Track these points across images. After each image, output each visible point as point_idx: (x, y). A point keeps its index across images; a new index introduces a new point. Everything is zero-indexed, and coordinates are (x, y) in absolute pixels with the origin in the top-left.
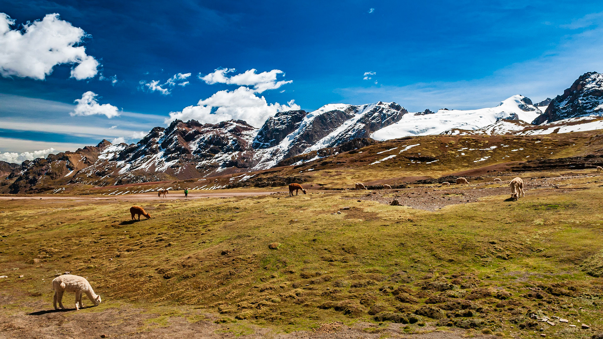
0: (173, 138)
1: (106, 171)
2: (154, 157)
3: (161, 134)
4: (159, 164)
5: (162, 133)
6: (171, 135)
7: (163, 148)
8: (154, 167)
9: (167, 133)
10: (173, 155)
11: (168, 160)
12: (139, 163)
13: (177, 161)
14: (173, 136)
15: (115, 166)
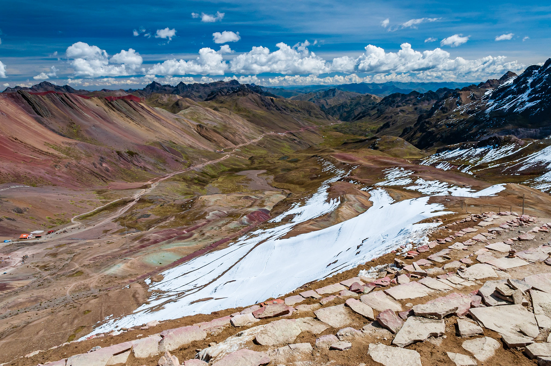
0: (543, 77)
1: (476, 110)
2: (519, 97)
3: (535, 72)
4: (519, 105)
5: (537, 71)
6: (543, 73)
7: (531, 88)
8: (514, 107)
9: (539, 72)
10: (537, 95)
11: (529, 101)
12: (503, 103)
13: (539, 101)
14: (545, 75)
15: (485, 105)
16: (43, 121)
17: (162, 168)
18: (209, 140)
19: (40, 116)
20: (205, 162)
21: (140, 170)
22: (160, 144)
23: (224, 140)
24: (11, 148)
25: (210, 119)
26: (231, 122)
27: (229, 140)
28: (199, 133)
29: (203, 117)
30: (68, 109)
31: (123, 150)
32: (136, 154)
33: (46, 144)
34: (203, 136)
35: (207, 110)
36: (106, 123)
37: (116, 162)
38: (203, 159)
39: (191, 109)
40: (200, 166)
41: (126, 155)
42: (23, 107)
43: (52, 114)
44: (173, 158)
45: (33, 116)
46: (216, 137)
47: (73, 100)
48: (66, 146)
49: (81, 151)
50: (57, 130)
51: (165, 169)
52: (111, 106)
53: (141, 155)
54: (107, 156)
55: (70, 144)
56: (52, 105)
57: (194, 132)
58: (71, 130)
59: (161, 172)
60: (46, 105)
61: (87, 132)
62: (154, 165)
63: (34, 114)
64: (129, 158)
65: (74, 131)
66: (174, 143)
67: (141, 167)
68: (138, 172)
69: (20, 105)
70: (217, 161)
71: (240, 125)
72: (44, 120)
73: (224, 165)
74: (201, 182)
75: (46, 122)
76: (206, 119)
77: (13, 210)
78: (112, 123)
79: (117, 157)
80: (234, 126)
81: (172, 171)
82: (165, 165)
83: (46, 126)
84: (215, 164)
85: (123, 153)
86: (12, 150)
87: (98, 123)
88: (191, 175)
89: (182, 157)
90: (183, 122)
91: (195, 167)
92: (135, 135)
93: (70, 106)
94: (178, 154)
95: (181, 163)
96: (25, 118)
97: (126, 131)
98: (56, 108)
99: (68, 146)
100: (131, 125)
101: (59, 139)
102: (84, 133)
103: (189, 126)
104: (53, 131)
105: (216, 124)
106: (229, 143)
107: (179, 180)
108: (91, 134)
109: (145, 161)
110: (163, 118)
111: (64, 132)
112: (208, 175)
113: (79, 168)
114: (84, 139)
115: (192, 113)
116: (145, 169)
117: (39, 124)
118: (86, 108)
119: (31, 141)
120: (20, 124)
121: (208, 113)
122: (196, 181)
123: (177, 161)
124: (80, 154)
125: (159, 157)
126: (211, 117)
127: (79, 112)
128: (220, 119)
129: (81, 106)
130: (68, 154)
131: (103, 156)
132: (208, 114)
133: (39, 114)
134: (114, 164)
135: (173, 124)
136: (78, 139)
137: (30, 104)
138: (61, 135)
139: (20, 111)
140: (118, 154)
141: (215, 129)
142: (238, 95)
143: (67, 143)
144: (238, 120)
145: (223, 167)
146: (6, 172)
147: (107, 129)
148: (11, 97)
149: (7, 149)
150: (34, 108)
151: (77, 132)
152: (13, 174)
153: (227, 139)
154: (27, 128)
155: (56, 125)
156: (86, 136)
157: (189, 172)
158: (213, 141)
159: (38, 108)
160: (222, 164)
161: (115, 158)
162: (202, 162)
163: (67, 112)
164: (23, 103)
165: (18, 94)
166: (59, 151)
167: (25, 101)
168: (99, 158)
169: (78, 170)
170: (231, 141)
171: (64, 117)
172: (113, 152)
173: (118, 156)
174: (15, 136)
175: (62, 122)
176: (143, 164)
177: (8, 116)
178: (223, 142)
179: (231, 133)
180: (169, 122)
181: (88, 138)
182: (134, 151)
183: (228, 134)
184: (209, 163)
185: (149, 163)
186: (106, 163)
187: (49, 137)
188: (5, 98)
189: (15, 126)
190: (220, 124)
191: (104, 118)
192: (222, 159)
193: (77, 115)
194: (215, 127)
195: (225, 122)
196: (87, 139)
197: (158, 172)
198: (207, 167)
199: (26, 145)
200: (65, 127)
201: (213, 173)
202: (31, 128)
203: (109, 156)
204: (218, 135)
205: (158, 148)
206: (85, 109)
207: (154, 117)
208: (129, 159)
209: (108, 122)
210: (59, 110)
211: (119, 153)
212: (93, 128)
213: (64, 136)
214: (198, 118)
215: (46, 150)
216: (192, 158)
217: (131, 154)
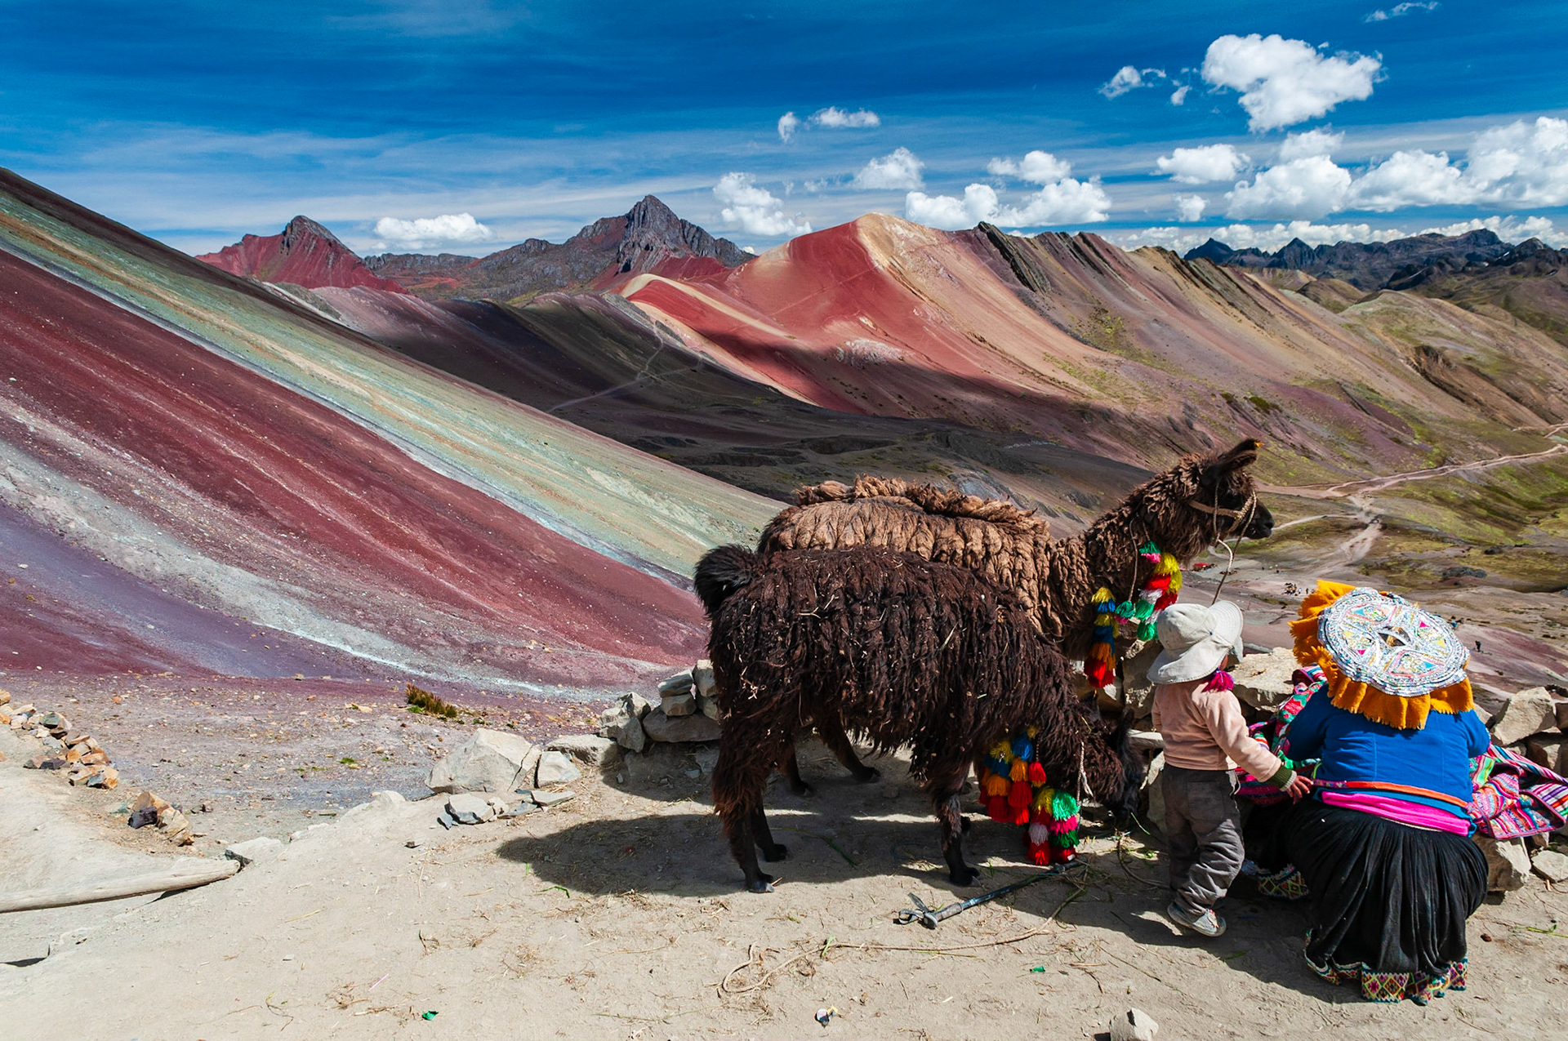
16: (1034, 300)
17: (1358, 457)
18: (1457, 397)
19: (1027, 289)
20: (1491, 457)
21: (1292, 453)
22: (1340, 387)
23: (1506, 402)
24: (976, 360)
25: (1451, 335)
26: (1524, 350)
27: (1525, 405)
28: (1424, 374)
29: (1424, 327)
30: (1089, 272)
31: (1241, 395)
32: (1276, 407)
33: (1047, 358)
34: (1439, 384)
35: (1439, 307)
36: (1182, 316)
37: (1224, 423)
38: (1481, 447)
39: (1385, 302)
40: (1475, 466)
41: (1249, 407)
42: (991, 265)
43: (1053, 284)
44: (1383, 433)
45: (1013, 286)
46: (1478, 388)
47: (1100, 251)
48: (1094, 366)
49: (1131, 382)
50: (1066, 326)
51: (1366, 463)
52: (1187, 271)
53: (1287, 411)
54: (1201, 403)
55: (1104, 363)
56: (1052, 261)
57: (1407, 369)
58: (1101, 328)
59: (1356, 469)
60: (1040, 262)
61: (1141, 335)
62: (1330, 444)
63: (1014, 282)
64: (1258, 417)
65: (1108, 331)
66: (1372, 390)
67: (1293, 446)
68: (1291, 459)
69: (983, 259)
70: (1531, 459)
71: (1556, 361)
72: (1036, 297)
73: (1558, 474)
74: (1498, 514)
75: (1041, 304)
76: (1437, 334)
77: (1070, 496)
78: (1197, 317)
79: (1226, 408)
80: (1536, 363)
81: (1390, 470)
82: (1363, 449)
83: (1042, 314)
84: (1524, 465)
85: (1240, 400)
86: (979, 366)
87: (1163, 315)
88: (1459, 489)
89: (1409, 431)
90: (1370, 336)
91: (1462, 467)
92: (1262, 356)
93: (1095, 267)
94: (1398, 424)
95: (1414, 449)
96: (997, 292)
97: (1236, 342)
98: (1062, 270)
99: (1099, 368)
100: (1245, 328)
101: (1076, 349)
102: (1131, 338)
103: (1389, 350)
104: (1059, 326)
105: (1471, 352)
106: (1524, 412)
107: (1424, 500)
108: (1151, 343)
109: (1303, 429)
110: (1314, 320)
111: (1084, 333)
112: (1510, 497)
113: (1137, 427)
114: (1135, 355)
115: (1387, 313)
116: (1305, 451)
117: (1027, 308)
118: (1132, 271)
119: (1013, 348)
120: (987, 305)
121: (1443, 317)
122: (1484, 512)
123: (1398, 441)
124: (1131, 391)
125: (1343, 423)
126: (1451, 329)
127: (1116, 282)
128: (1484, 337)
129: (1120, 268)
130: (1102, 389)
131: (1189, 403)
132: (1441, 320)
133: (1027, 284)
134: (1223, 427)
135: (1344, 339)
136: (1118, 352)
137: (1005, 257)
138: (1076, 338)
139: (983, 274)
140: (1229, 402)
141: (1469, 363)
142: (1514, 273)
143: (1096, 361)
144: (1545, 344)
145: (1558, 480)
146: (978, 414)
147: (1188, 331)
148: (964, 239)
149: (968, 362)
150: (1015, 267)
151: (1116, 333)
152: (992, 420)
153: (1517, 399)
154: (1003, 316)
155: (1065, 315)
156: (1138, 345)
157: (1446, 479)
158: (1471, 401)
159: (1023, 267)
160: (1551, 470)
161: (1221, 413)
162: (1480, 455)
163: (1087, 282)
164: (990, 253)
165: (979, 233)
166: (1079, 378)
167: (995, 249)
168: (1182, 408)
169: (1135, 432)
170: (1531, 408)
171: (1082, 295)
172: (1214, 395)
173: (1227, 406)
174: (979, 334)
175: (1078, 305)
176: (1297, 438)
177: (962, 285)
178: (1506, 410)
179: (1531, 382)
180: (1331, 331)
181: (1144, 353)
182: (1269, 400)
183: (1521, 383)
184: (1505, 459)
185: (1312, 437)
186: (1201, 421)
187: (1050, 341)
188: (952, 242)
189: (978, 310)
190: (1484, 350)
191: (1178, 304)
192: (1548, 453)
193: (1112, 290)
194: (1469, 359)
195: (1501, 347)
196: (1140, 355)
197: (1345, 466)
198: (1499, 473)
199: (1005, 357)
200: (1086, 319)
201: (1525, 494)
202: (1011, 315)
203: (1206, 405)
204: (1485, 385)
205: (1336, 397)
206: (1128, 276)
207: (1291, 314)
208: (1259, 420)
209: (1187, 312)
210: (1067, 274)
211: (1229, 399)
212: (1155, 325)
213: (1085, 342)
214: (1407, 329)
215: (1052, 375)
216: (1444, 438)
217: (1264, 407)
